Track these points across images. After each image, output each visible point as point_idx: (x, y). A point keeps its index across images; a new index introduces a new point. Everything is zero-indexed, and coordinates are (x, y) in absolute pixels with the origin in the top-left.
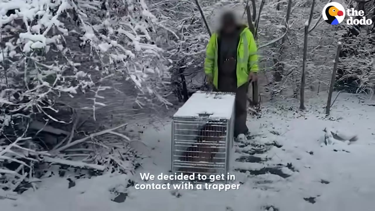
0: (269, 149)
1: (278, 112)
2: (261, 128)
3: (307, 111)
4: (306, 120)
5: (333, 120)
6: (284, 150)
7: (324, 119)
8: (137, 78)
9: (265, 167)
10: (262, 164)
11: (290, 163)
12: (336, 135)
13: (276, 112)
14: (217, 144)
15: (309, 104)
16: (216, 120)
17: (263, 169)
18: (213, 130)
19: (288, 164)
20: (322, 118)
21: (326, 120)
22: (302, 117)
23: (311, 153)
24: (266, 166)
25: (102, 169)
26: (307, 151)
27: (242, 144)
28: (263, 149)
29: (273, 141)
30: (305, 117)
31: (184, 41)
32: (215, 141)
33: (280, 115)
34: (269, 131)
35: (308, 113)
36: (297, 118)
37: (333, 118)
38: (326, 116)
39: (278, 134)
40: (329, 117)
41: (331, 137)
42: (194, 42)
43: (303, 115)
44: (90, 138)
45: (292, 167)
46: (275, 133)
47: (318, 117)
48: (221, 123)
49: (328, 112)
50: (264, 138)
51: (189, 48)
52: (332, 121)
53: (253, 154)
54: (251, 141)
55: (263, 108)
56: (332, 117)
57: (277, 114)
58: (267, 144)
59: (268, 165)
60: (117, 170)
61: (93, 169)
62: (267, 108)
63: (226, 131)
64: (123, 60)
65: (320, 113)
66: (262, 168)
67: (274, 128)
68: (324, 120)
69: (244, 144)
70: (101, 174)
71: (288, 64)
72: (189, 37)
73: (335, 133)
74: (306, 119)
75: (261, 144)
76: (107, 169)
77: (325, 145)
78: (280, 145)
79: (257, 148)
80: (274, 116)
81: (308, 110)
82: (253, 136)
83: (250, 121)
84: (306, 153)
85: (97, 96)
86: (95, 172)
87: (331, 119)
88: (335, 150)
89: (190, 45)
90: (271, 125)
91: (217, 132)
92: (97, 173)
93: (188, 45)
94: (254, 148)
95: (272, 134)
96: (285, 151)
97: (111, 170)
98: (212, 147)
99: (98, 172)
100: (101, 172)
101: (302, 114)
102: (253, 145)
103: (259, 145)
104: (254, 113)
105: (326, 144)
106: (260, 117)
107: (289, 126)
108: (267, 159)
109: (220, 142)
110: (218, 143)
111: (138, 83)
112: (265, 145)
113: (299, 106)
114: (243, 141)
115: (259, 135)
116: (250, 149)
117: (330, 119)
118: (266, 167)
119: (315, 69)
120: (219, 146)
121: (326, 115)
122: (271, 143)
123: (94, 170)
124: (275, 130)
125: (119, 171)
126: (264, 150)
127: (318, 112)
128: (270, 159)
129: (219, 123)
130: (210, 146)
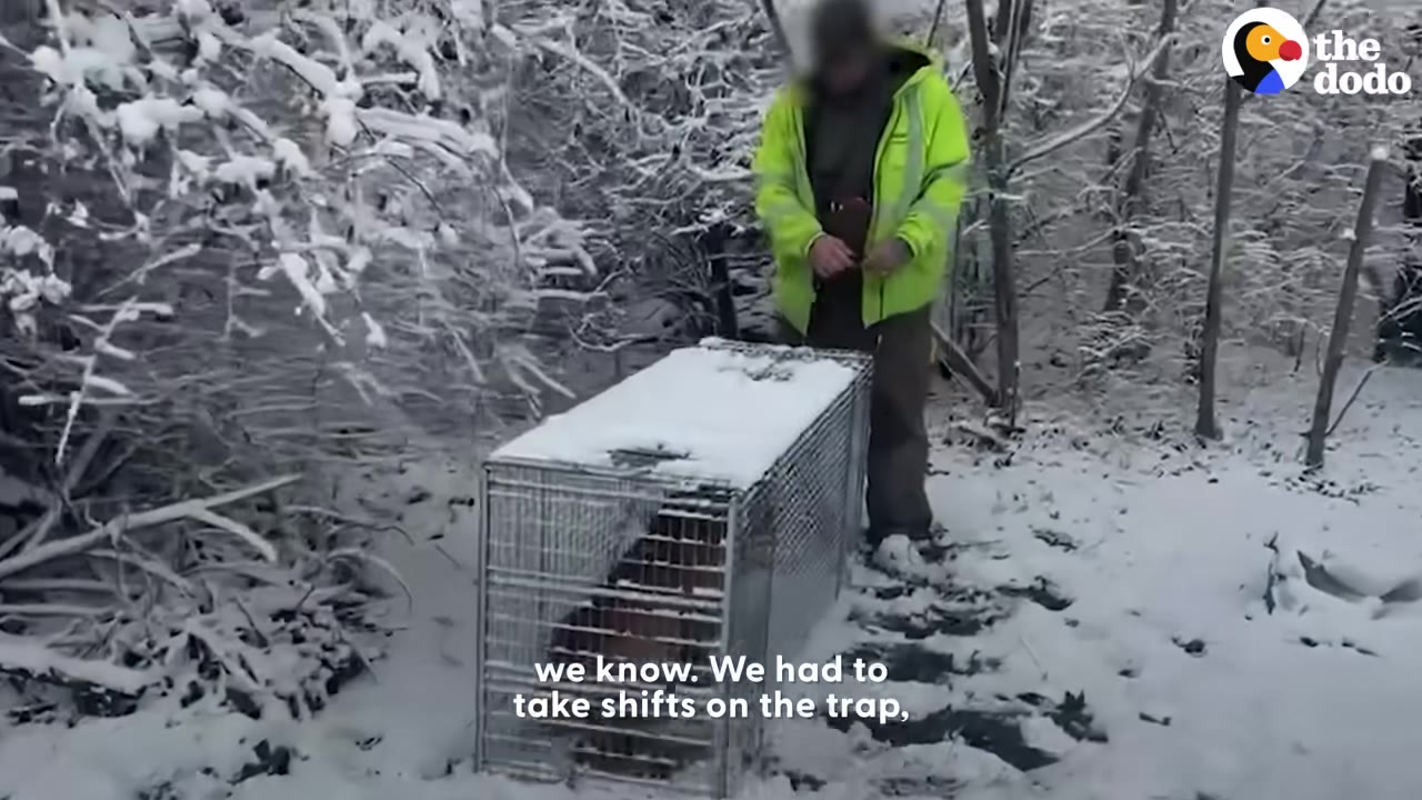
0: (1007, 616)
1: (1094, 442)
2: (998, 509)
3: (1226, 448)
4: (1213, 485)
5: (1332, 496)
6: (1074, 623)
7: (1294, 484)
8: (313, 273)
9: (949, 707)
10: (945, 688)
11: (1076, 694)
12: (1321, 568)
13: (1086, 444)
14: (687, 602)
15: (1242, 413)
16: (683, 487)
17: (942, 712)
18: (665, 534)
19: (1068, 694)
20: (1288, 480)
21: (1301, 492)
22: (1197, 470)
23: (1195, 648)
24: (958, 702)
25: (131, 689)
26: (1176, 635)
27: (894, 583)
28: (983, 610)
29: (1037, 578)
30: (1209, 472)
31: (701, 122)
32: (676, 586)
33: (1104, 455)
34: (1030, 526)
35: (1227, 453)
36: (1176, 474)
37: (1332, 484)
38: (1305, 472)
39: (1069, 546)
40: (1319, 481)
41: (1297, 576)
42: (742, 125)
43: (1205, 462)
44: (109, 538)
45: (1086, 711)
46: (1051, 539)
47: (1267, 474)
48: (705, 503)
49: (1314, 458)
50: (996, 558)
51: (718, 148)
52: (1326, 497)
53: (923, 634)
54: (933, 572)
55: (1036, 421)
56: (1331, 480)
57: (1093, 452)
58: (1003, 589)
59: (970, 696)
60: (215, 691)
61: (87, 685)
62: (1053, 422)
63: (723, 542)
64: (252, 181)
65: (1277, 456)
66: (935, 709)
67: (1056, 516)
68: (1295, 489)
69: (903, 584)
70: (131, 710)
71: (1155, 239)
72: (725, 100)
73: (1317, 559)
74: (1214, 481)
75: (981, 587)
76: (164, 683)
77: (1266, 611)
78: (1060, 598)
79: (953, 606)
80: (1074, 459)
81: (1227, 440)
82: (951, 547)
83: (961, 477)
84: (1171, 643)
85: (101, 343)
86: (100, 698)
87: (1327, 487)
88: (1308, 642)
89: (727, 139)
90: (1047, 504)
91: (686, 545)
92: (107, 706)
93: (721, 136)
94: (939, 604)
95: (1041, 542)
96: (1078, 628)
97: (182, 689)
98: (656, 612)
99: (109, 699)
100: (130, 702)
101: (1203, 457)
102: (938, 588)
103: (971, 591)
104: (988, 443)
105: (1271, 606)
106: (1008, 463)
107: (1129, 512)
108: (974, 667)
109: (697, 591)
110: (688, 595)
111: (314, 296)
112: (995, 593)
113: (1192, 421)
114: (904, 566)
115: (984, 546)
116: (920, 610)
117: (1321, 487)
118: (954, 708)
119: (1278, 267)
120: (690, 610)
121: (1305, 468)
122: (1023, 583)
123: (94, 689)
124: (1057, 527)
125: (222, 695)
126: (983, 617)
127: (1274, 453)
128: (995, 664)
129: (692, 502)
130: (650, 606)
